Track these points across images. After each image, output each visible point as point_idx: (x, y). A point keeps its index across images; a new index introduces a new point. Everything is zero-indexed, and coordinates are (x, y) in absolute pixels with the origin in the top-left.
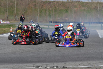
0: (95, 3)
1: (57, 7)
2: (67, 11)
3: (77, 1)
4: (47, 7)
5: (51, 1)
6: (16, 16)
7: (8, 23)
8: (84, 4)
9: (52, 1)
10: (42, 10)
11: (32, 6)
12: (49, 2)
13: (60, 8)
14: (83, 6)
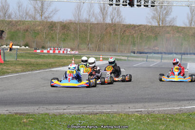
1: (145, 33)
2: (157, 39)
3: (170, 26)
4: (130, 33)
5: (136, 25)
6: (89, 45)
7: (77, 53)
8: (180, 29)
10: (124, 37)
11: (112, 32)
12: (134, 27)
13: (147, 35)
14: (178, 32)
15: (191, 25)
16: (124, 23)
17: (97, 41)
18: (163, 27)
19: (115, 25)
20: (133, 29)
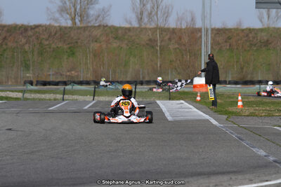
0: (150, 29)
1: (47, 43)
2: (73, 54)
3: (99, 26)
5: (28, 26)
8: (120, 32)
9: (31, 26)
10: (5, 50)
12: (24, 29)
13: (53, 46)
14: (116, 38)
16: (3, 23)
18: (85, 29)
20: (21, 33)
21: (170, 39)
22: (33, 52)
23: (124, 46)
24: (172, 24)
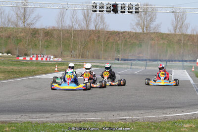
0: (179, 35)
1: (129, 40)
2: (141, 46)
3: (154, 33)
4: (114, 40)
6: (73, 51)
8: (164, 36)
10: (108, 43)
11: (95, 39)
12: (118, 34)
13: (132, 41)
14: (162, 39)
15: (175, 32)
16: (108, 30)
17: (81, 48)
18: (147, 34)
19: (99, 31)
20: (116, 35)
21: (188, 40)
22: (122, 44)
23: (166, 43)
24: (189, 32)
